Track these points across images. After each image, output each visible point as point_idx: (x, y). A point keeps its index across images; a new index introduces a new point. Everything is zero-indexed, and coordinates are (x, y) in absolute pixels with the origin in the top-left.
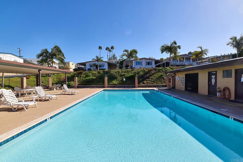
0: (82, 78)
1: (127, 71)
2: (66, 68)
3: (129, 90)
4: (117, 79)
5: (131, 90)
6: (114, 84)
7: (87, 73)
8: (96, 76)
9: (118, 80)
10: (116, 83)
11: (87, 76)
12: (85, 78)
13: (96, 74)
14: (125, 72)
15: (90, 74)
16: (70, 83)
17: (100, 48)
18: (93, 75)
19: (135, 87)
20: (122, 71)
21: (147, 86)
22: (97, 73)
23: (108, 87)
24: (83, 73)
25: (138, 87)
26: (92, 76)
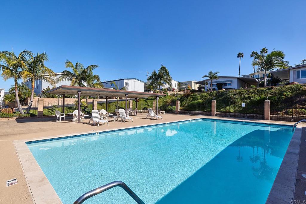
0: (188, 102)
1: (258, 90)
2: (188, 89)
3: (242, 122)
4: (235, 103)
5: (245, 122)
6: (227, 112)
7: (195, 96)
8: (205, 99)
9: (237, 106)
10: (232, 111)
11: (194, 99)
12: (191, 101)
13: (206, 96)
14: (252, 93)
15: (199, 97)
16: (173, 108)
17: (240, 55)
18: (202, 97)
19: (263, 118)
20: (248, 91)
21: (292, 118)
22: (208, 95)
23: (216, 115)
24: (191, 95)
25: (270, 120)
26: (201, 99)
